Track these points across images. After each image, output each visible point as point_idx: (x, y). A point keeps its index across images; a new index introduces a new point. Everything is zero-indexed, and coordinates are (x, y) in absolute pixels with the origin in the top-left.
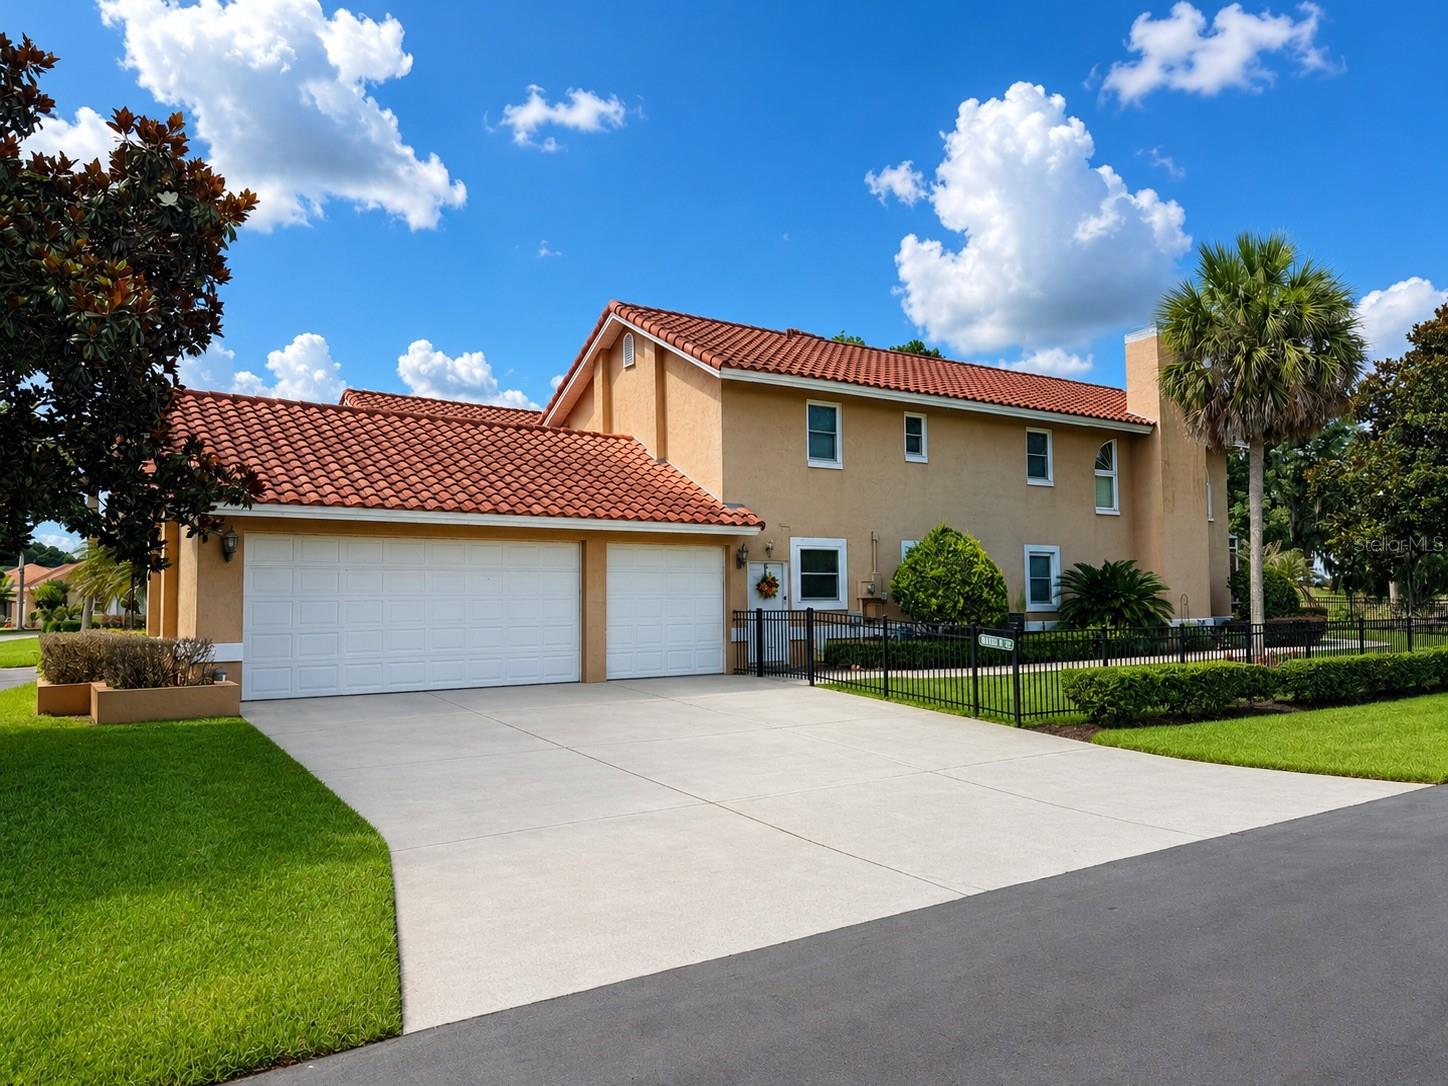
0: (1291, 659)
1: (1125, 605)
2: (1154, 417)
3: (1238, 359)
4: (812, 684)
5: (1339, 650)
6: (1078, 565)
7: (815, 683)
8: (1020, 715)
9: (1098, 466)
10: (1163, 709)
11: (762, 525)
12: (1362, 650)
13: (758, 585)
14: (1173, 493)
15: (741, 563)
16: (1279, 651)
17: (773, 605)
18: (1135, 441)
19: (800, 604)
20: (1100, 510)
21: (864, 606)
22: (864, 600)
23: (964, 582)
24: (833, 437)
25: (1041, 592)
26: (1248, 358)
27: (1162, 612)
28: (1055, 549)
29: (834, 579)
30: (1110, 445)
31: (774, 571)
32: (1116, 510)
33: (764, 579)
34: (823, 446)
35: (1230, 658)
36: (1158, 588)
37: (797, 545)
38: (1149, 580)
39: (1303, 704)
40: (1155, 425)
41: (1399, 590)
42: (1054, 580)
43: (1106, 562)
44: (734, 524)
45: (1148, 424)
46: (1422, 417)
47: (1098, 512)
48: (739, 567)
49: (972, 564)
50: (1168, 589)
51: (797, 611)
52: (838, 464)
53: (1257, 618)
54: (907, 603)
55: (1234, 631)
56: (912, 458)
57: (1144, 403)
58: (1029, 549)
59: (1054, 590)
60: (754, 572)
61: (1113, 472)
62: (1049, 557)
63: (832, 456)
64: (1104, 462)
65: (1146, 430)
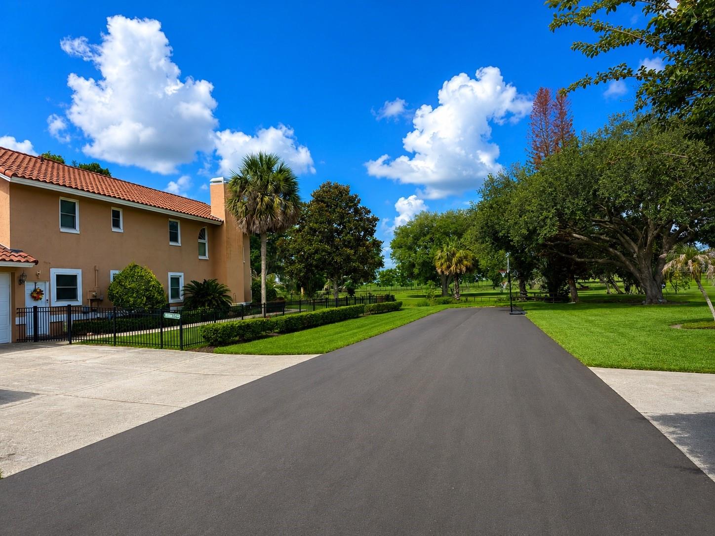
0: (274, 317)
1: (213, 298)
2: (223, 218)
3: (258, 200)
4: (71, 343)
5: (292, 313)
6: (192, 281)
7: (72, 342)
8: (182, 346)
9: (200, 238)
10: (237, 338)
11: (36, 262)
12: (300, 312)
13: (32, 293)
14: (230, 251)
15: (21, 282)
16: (271, 314)
17: (40, 304)
18: (215, 228)
19: (56, 303)
20: (200, 257)
21: (91, 303)
22: (91, 300)
23: (147, 290)
24: (74, 217)
25: (175, 294)
26: (262, 199)
27: (228, 301)
28: (182, 274)
29: (75, 290)
30: (204, 229)
31: (41, 286)
32: (207, 257)
33: (35, 290)
34: (68, 221)
35: (254, 318)
36: (227, 290)
37: (54, 272)
38: (223, 287)
39: (282, 332)
40: (223, 221)
41: (304, 290)
42: (181, 288)
43: (205, 280)
44: (19, 261)
45: (220, 221)
46: (315, 225)
47: (200, 258)
48: (20, 284)
49: (149, 281)
50: (230, 291)
51: (53, 307)
52: (77, 231)
53: (263, 301)
54: (117, 301)
55: (254, 306)
56: (115, 230)
57: (218, 211)
58: (170, 274)
59: (181, 293)
60: (29, 287)
61: (206, 241)
62: (179, 278)
63: (74, 227)
64: (202, 236)
65: (220, 223)
